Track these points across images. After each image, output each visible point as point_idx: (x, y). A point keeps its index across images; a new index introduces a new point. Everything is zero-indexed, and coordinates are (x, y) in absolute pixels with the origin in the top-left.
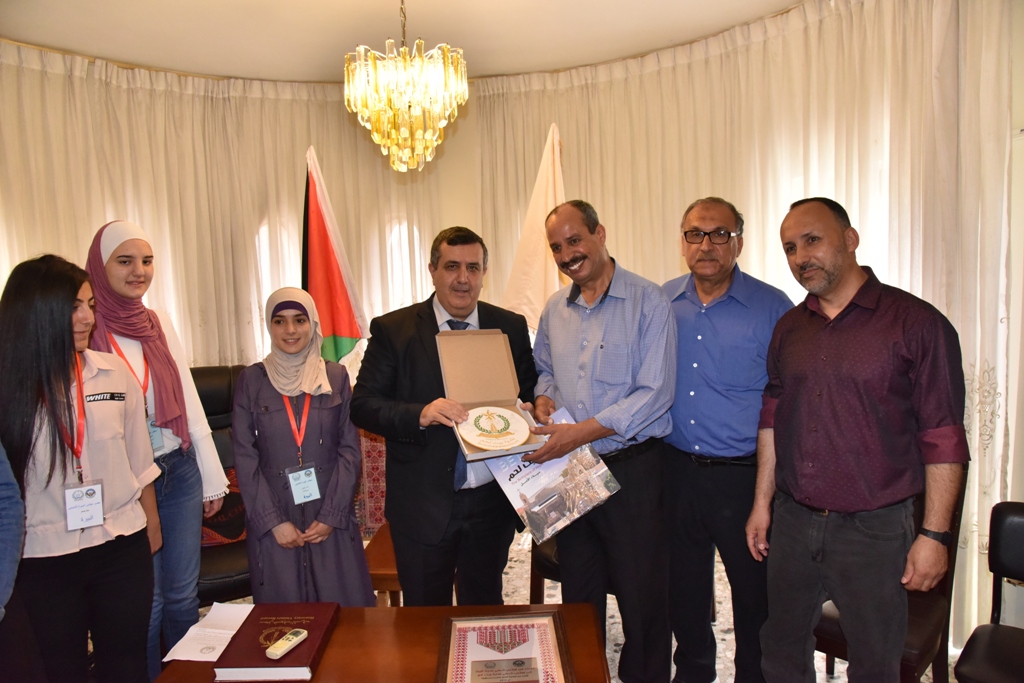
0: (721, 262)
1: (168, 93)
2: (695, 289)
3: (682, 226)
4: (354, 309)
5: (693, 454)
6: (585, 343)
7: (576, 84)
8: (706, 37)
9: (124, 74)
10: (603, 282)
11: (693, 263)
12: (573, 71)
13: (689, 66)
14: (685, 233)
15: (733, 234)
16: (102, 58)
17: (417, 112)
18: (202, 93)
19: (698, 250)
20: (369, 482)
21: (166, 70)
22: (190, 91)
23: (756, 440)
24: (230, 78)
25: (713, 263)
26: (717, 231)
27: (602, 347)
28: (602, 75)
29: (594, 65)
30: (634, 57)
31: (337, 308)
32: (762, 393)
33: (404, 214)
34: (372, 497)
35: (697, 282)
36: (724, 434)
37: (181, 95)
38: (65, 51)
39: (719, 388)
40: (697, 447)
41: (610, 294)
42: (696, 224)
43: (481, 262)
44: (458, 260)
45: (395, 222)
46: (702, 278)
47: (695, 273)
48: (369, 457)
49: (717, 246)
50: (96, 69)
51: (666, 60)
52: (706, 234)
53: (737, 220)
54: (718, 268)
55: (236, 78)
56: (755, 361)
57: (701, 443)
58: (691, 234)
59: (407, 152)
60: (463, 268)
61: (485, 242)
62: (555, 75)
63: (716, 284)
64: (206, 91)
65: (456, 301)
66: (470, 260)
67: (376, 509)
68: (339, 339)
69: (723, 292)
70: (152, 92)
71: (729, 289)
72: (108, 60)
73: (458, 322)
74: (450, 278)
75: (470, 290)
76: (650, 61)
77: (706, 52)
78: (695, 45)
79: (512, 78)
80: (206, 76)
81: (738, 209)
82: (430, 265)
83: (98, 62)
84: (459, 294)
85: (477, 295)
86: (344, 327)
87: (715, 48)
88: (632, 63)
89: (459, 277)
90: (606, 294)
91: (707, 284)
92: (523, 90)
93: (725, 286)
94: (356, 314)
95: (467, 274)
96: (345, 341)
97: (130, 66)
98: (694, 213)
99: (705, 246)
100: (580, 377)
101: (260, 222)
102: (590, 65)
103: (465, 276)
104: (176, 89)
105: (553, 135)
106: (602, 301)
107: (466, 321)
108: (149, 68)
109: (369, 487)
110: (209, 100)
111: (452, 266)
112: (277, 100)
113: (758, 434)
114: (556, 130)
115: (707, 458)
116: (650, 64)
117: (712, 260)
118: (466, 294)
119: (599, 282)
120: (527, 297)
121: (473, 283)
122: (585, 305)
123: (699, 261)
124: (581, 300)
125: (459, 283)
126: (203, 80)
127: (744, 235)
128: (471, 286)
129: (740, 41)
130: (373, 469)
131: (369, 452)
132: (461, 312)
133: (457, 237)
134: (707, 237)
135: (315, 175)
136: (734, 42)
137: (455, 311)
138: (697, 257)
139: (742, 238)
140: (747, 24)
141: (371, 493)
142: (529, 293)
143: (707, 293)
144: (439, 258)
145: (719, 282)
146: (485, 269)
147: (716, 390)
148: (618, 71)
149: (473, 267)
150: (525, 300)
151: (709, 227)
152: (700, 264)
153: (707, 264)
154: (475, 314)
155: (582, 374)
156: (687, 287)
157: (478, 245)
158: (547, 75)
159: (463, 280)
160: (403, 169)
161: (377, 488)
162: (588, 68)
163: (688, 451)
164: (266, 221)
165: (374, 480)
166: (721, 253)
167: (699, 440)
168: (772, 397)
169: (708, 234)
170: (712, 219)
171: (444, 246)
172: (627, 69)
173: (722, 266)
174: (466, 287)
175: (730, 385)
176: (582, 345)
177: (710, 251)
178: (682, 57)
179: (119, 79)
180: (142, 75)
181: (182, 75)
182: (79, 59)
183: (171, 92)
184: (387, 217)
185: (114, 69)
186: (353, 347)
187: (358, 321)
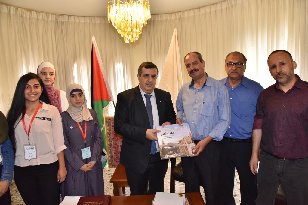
0: (239, 73)
1: (43, 20)
2: (229, 83)
3: (226, 61)
4: (108, 91)
5: (229, 138)
6: (196, 101)
7: (177, 17)
8: (221, 2)
9: (28, 13)
10: (203, 81)
11: (229, 73)
12: (177, 13)
13: (216, 11)
14: (227, 64)
15: (243, 64)
16: (20, 7)
17: (134, 22)
18: (54, 20)
19: (231, 69)
20: (114, 149)
21: (42, 12)
22: (50, 19)
23: (252, 133)
24: (63, 15)
25: (236, 74)
26: (238, 63)
27: (204, 103)
28: (186, 14)
29: (183, 11)
30: (197, 8)
31: (103, 90)
32: (254, 117)
33: (121, 60)
34: (115, 154)
35: (230, 80)
36: (241, 131)
37: (47, 20)
39: (239, 116)
40: (231, 136)
41: (206, 84)
42: (231, 60)
43: (156, 75)
44: (148, 74)
45: (118, 62)
46: (232, 79)
47: (230, 77)
48: (114, 140)
49: (238, 68)
50: (18, 11)
51: (208, 9)
52: (234, 64)
53: (244, 59)
54: (238, 75)
55: (66, 15)
56: (251, 106)
57: (232, 134)
58: (229, 64)
59: (130, 36)
60: (150, 76)
61: (157, 67)
62: (170, 14)
63: (237, 80)
64: (56, 19)
65: (147, 88)
66: (153, 74)
67: (116, 158)
68: (103, 101)
69: (239, 83)
70: (37, 19)
71: (241, 82)
72: (22, 8)
73: (148, 95)
74: (145, 80)
75: (152, 84)
77: (221, 7)
78: (218, 4)
79: (156, 16)
80: (56, 14)
81: (245, 56)
82: (138, 75)
83: (19, 9)
84: (149, 86)
85: (154, 86)
86: (105, 97)
88: (196, 10)
89: (148, 80)
90: (204, 85)
91: (234, 81)
92: (160, 19)
93: (240, 81)
94: (109, 93)
95: (152, 79)
96: (105, 102)
97: (30, 10)
98: (230, 57)
99: (234, 68)
100: (194, 113)
101: (74, 63)
102: (182, 11)
103: (151, 79)
104: (46, 18)
106: (203, 87)
107: (151, 95)
108: (36, 11)
109: (114, 150)
110: (57, 22)
111: (146, 76)
112: (79, 23)
113: (253, 131)
114: (176, 31)
115: (234, 139)
116: (202, 11)
117: (236, 73)
118: (151, 86)
119: (201, 80)
120: (166, 86)
121: (153, 82)
122: (196, 88)
123: (232, 73)
124: (195, 86)
125: (149, 82)
126: (54, 16)
127: (246, 64)
128: (152, 83)
130: (115, 144)
131: (114, 139)
132: (149, 92)
133: (148, 65)
134: (235, 65)
135: (95, 45)
137: (147, 92)
138: (231, 72)
139: (246, 65)
141: (115, 152)
142: (167, 85)
143: (234, 83)
144: (141, 73)
145: (238, 80)
146: (157, 77)
147: (237, 116)
148: (191, 13)
149: (154, 76)
150: (166, 87)
151: (235, 62)
152: (232, 74)
153: (234, 74)
154: (154, 92)
155: (195, 111)
156: (226, 82)
157: (156, 68)
158: (168, 14)
159: (150, 81)
160: (128, 42)
161: (117, 151)
162: (182, 12)
163: (228, 137)
164: (76, 62)
165: (116, 148)
166: (239, 70)
167: (232, 133)
168: (258, 118)
169: (235, 64)
170: (237, 59)
171: (144, 68)
172: (194, 12)
173: (239, 75)
174: (150, 84)
175: (242, 115)
176: (195, 101)
177: (236, 70)
178: (213, 8)
179: (27, 15)
180: (34, 14)
181: (48, 14)
182: (12, 7)
183: (44, 19)
184: (116, 61)
185: (24, 11)
186: (108, 104)
187: (110, 95)
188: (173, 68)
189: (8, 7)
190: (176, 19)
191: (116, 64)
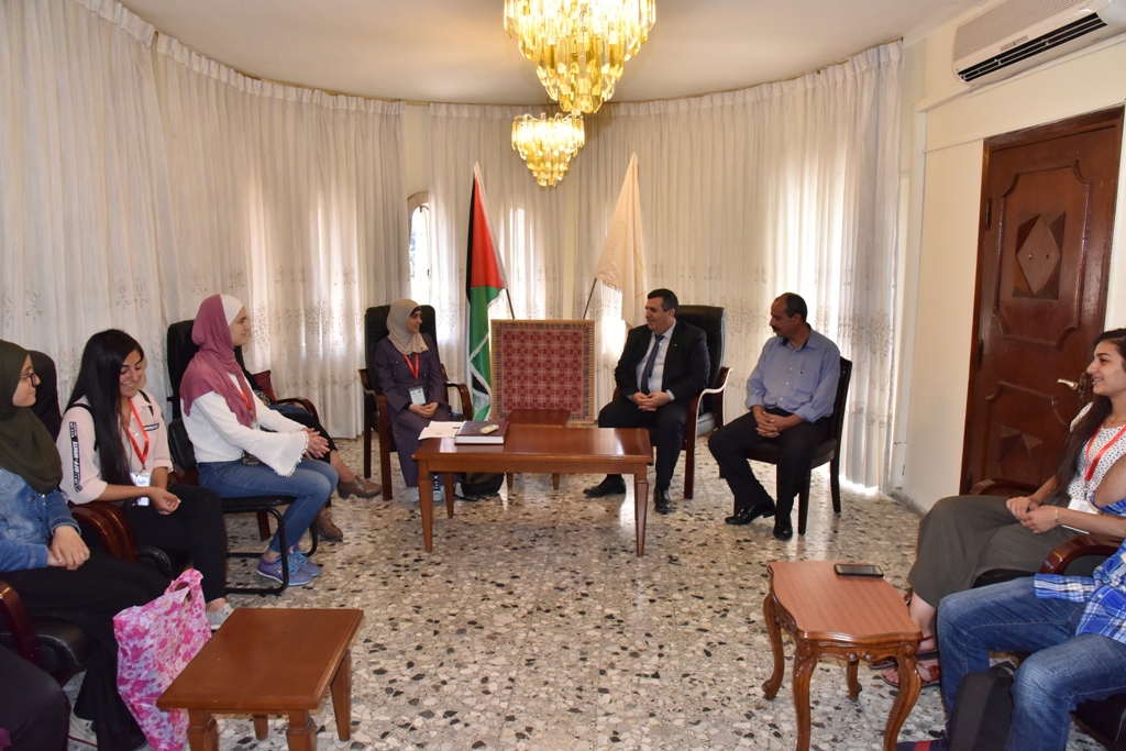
1: (358, 111)
4: (499, 269)
7: (652, 112)
8: (744, 88)
9: (331, 99)
12: (651, 103)
13: (733, 107)
16: (319, 89)
17: (556, 153)
18: (380, 112)
21: (357, 96)
22: (372, 110)
28: (671, 107)
29: (666, 100)
30: (695, 96)
31: (489, 268)
34: (506, 392)
37: (367, 113)
38: (297, 86)
48: (506, 366)
50: (315, 97)
51: (717, 99)
59: (549, 175)
64: (383, 110)
67: (508, 401)
68: (488, 288)
70: (348, 111)
72: (323, 90)
76: (706, 99)
77: (744, 98)
78: (737, 92)
80: (383, 99)
83: (316, 91)
86: (492, 281)
87: (750, 96)
88: (693, 100)
94: (500, 272)
96: (493, 290)
97: (335, 94)
102: (664, 100)
104: (363, 109)
105: (634, 160)
108: (346, 94)
109: (505, 386)
110: (384, 116)
116: (706, 102)
126: (381, 102)
129: (766, 94)
130: (508, 374)
131: (506, 363)
135: (478, 181)
136: (762, 94)
140: (771, 83)
141: (506, 390)
142: (614, 263)
148: (683, 104)
160: (544, 184)
161: (510, 387)
162: (656, 102)
165: (508, 381)
172: (689, 104)
178: (728, 100)
179: (328, 101)
180: (342, 98)
181: (368, 98)
182: (306, 90)
183: (360, 111)
185: (325, 95)
186: (497, 295)
187: (501, 277)
188: (627, 227)
189: (300, 90)
190: (650, 114)
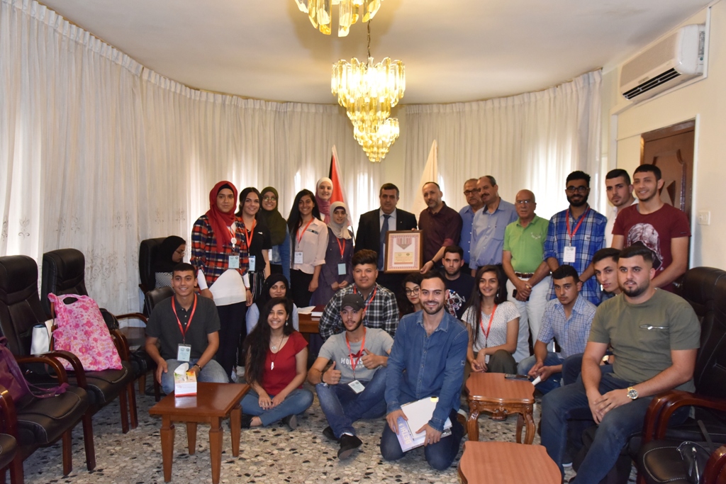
1: (261, 109)
8: (513, 95)
9: (244, 101)
11: (469, 201)
12: (454, 105)
13: (506, 107)
16: (236, 95)
17: (380, 142)
18: (275, 109)
21: (260, 99)
22: (269, 109)
24: (287, 102)
28: (467, 107)
29: (463, 102)
30: (482, 100)
33: (366, 170)
37: (266, 110)
38: (223, 94)
44: (387, 194)
45: (362, 174)
50: (233, 101)
51: (496, 102)
55: (290, 102)
59: (376, 155)
62: (445, 105)
64: (276, 108)
65: (386, 208)
66: (391, 194)
70: (254, 109)
72: (238, 96)
73: (387, 215)
74: (384, 200)
76: (489, 102)
77: (513, 102)
78: (509, 98)
79: (424, 106)
80: (277, 101)
83: (234, 97)
84: (387, 205)
87: (517, 100)
88: (481, 103)
89: (387, 200)
92: (429, 112)
95: (390, 199)
97: (247, 98)
101: (297, 171)
104: (264, 108)
105: (434, 145)
107: (390, 215)
108: (253, 98)
110: (277, 112)
111: (387, 197)
112: (308, 113)
118: (389, 206)
123: (471, 200)
125: (387, 202)
126: (275, 103)
128: (391, 203)
129: (526, 100)
132: (388, 212)
133: (389, 187)
135: (334, 156)
136: (523, 100)
137: (386, 211)
140: (529, 92)
144: (381, 193)
148: (475, 107)
149: (392, 197)
154: (394, 212)
157: (397, 190)
158: (441, 105)
164: (299, 170)
171: (385, 189)
172: (479, 105)
174: (389, 203)
177: (472, 197)
178: (503, 101)
179: (242, 103)
180: (251, 101)
181: (267, 101)
182: (228, 97)
183: (262, 109)
184: (358, 171)
185: (240, 99)
189: (224, 96)
190: (453, 112)
191: (358, 176)
